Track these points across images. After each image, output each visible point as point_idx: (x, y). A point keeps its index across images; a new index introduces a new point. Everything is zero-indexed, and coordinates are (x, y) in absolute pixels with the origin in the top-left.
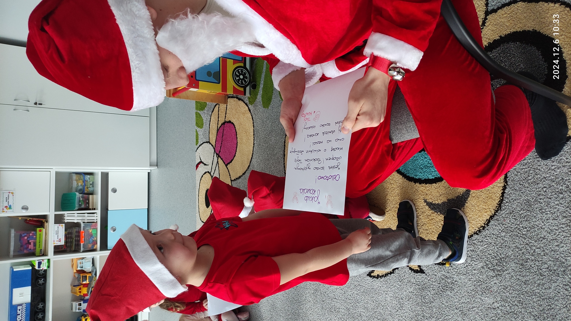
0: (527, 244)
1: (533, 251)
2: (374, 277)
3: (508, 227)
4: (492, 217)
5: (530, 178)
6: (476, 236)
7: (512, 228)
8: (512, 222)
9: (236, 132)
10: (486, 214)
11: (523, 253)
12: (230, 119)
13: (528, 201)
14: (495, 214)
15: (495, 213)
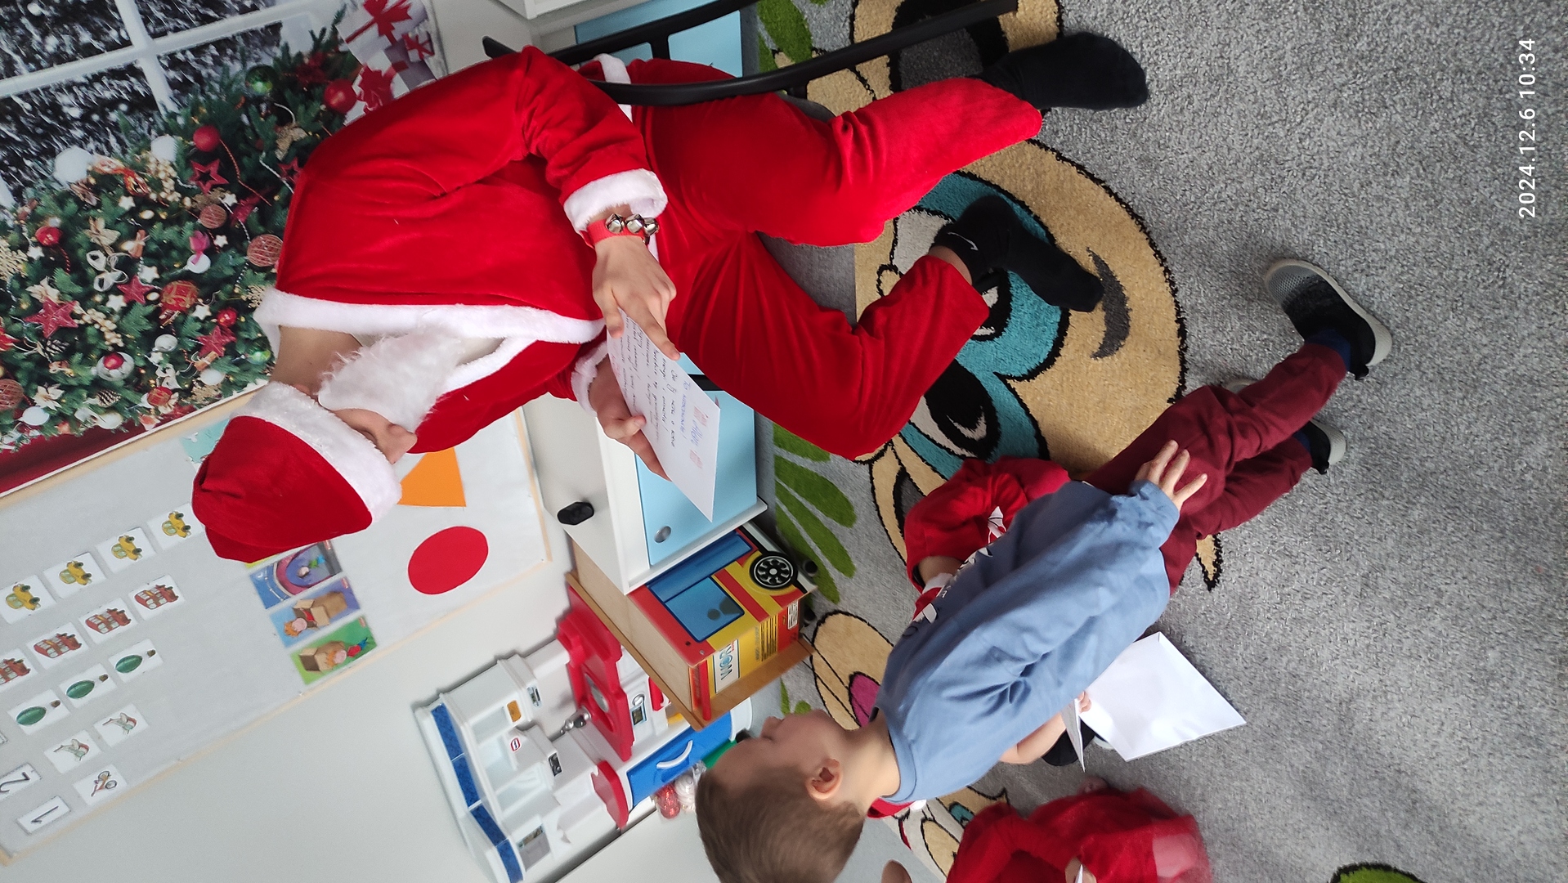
0: (1215, 204)
1: (1229, 202)
2: (1216, 576)
3: (1176, 224)
4: (1152, 245)
5: (1103, 135)
6: (1180, 295)
7: (1179, 217)
8: (1169, 209)
9: (873, 680)
10: (1144, 252)
11: (1229, 222)
12: (847, 674)
13: (1140, 160)
14: (1148, 234)
15: (1145, 232)
